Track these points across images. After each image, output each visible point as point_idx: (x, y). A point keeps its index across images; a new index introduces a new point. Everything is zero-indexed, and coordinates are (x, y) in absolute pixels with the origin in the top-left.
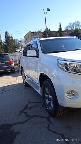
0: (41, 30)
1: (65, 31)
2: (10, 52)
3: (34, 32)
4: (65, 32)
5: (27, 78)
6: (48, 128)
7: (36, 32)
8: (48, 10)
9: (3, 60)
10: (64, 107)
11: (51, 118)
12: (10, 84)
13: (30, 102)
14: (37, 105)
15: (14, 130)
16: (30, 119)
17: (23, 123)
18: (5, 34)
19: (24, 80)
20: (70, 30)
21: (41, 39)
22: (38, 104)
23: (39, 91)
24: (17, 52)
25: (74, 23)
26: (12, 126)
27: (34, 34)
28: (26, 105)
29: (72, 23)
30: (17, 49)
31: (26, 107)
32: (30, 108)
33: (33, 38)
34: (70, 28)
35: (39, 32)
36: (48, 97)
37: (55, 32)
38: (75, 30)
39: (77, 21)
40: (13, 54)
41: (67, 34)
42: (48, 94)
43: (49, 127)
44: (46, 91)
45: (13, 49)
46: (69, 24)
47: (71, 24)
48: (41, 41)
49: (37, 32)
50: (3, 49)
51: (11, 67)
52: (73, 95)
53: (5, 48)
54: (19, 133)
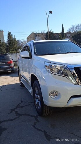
0: (44, 32)
1: (68, 33)
2: (12, 53)
3: (36, 34)
4: (67, 35)
5: (22, 78)
6: (34, 126)
7: (38, 34)
8: (51, 12)
9: (3, 61)
10: (48, 106)
11: (39, 117)
12: (7, 84)
13: (23, 102)
14: (29, 105)
15: (2, 126)
16: (19, 117)
17: (12, 120)
18: (8, 34)
19: (20, 80)
20: (72, 32)
21: (35, 42)
22: (30, 103)
23: (31, 91)
24: (19, 52)
25: (77, 25)
26: (2, 123)
27: (36, 35)
28: (19, 105)
29: (75, 26)
30: (19, 50)
31: (18, 106)
32: (22, 107)
33: (36, 39)
34: (72, 30)
35: (42, 34)
36: (38, 97)
37: (57, 34)
38: (78, 32)
39: (79, 24)
40: (14, 54)
41: (69, 36)
42: (37, 94)
43: (35, 124)
44: (36, 91)
45: (15, 50)
46: (71, 27)
47: (73, 27)
48: (35, 44)
49: (40, 34)
50: (5, 50)
51: (11, 68)
52: (57, 95)
53: (8, 49)
54: (6, 129)
